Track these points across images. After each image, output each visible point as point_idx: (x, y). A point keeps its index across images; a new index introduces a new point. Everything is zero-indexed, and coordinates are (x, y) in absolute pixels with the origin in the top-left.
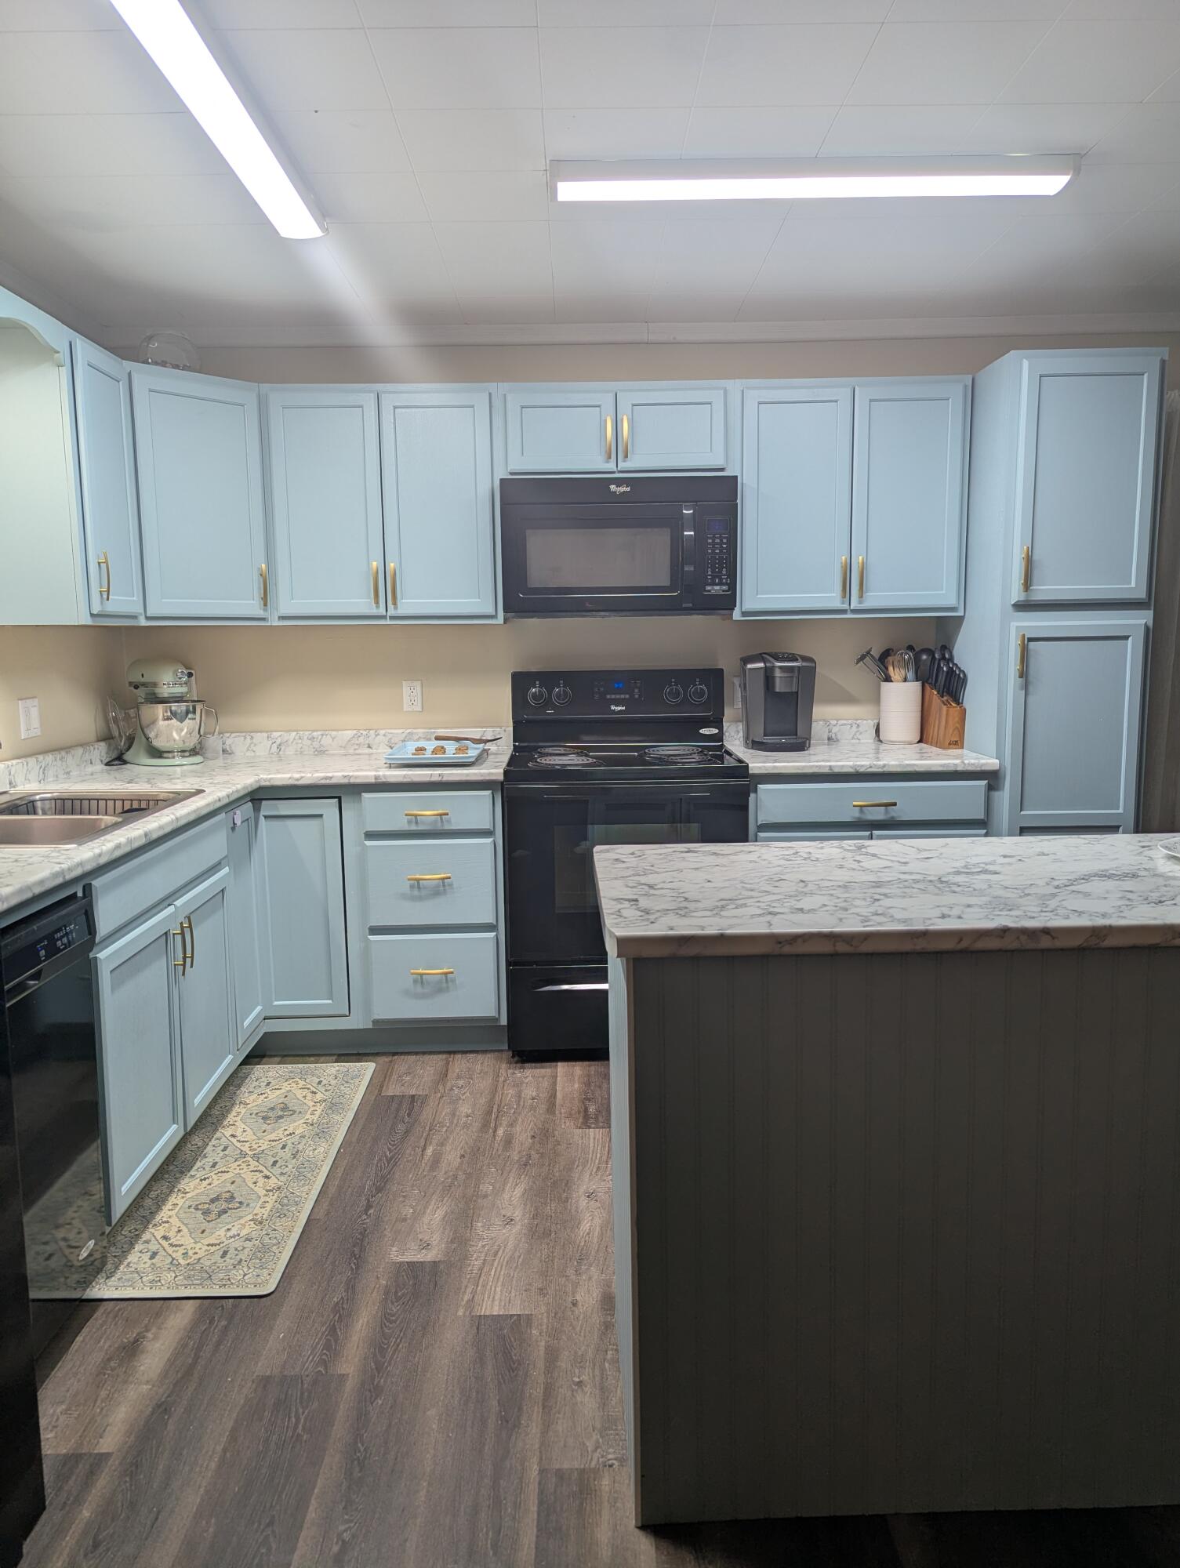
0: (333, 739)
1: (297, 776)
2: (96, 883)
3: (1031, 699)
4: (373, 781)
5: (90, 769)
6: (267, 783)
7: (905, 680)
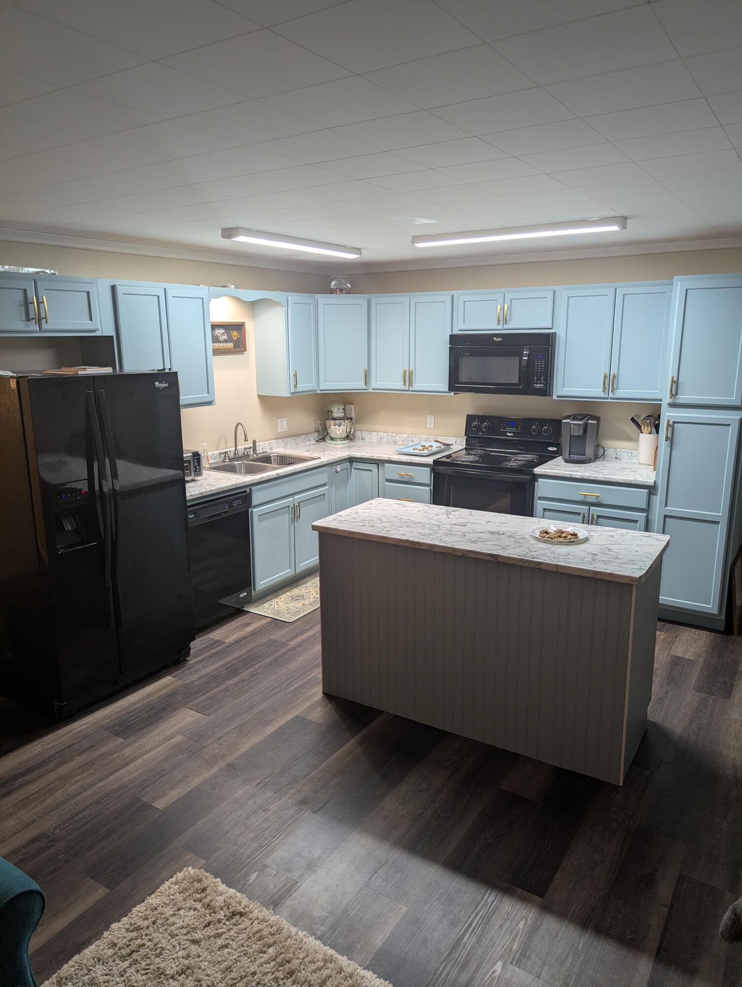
0: (400, 437)
1: (363, 454)
2: (253, 488)
3: (673, 452)
4: (387, 459)
5: (308, 443)
6: (353, 456)
7: (650, 433)
